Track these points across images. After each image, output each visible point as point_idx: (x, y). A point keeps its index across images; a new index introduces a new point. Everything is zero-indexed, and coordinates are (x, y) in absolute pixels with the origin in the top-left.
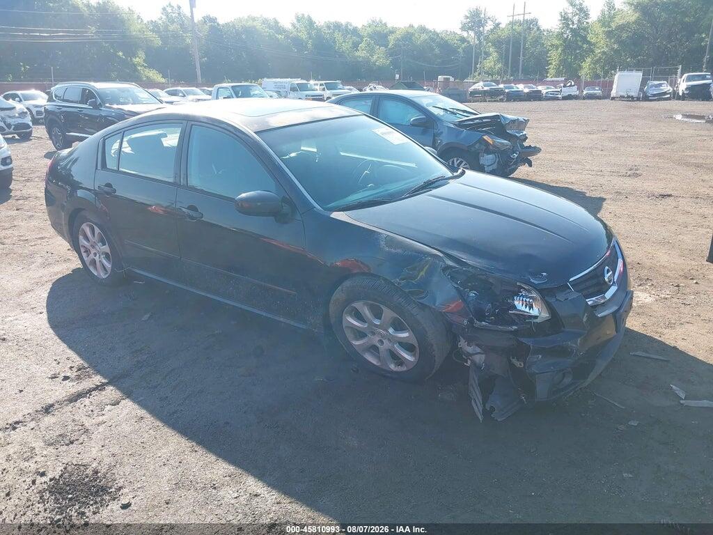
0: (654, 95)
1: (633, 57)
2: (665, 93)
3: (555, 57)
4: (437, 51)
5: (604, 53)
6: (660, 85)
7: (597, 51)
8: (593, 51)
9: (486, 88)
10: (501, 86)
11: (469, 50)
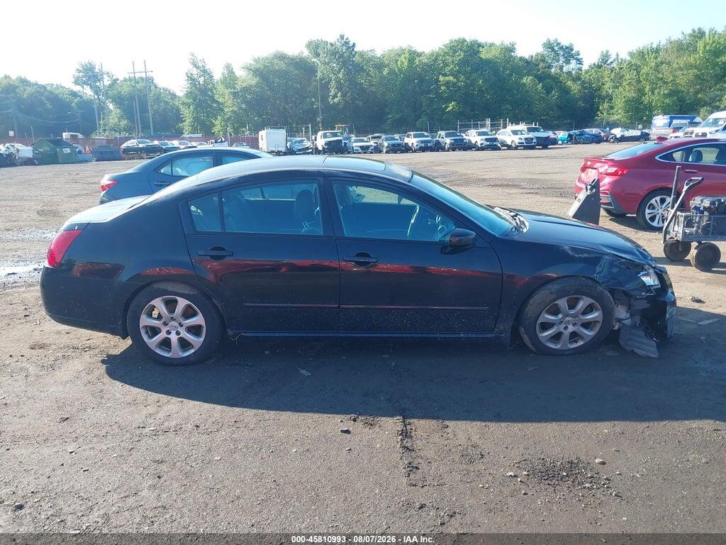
0: (300, 150)
1: (260, 115)
2: (308, 148)
3: (188, 114)
4: (49, 106)
5: (234, 112)
6: (302, 141)
7: (226, 110)
8: (223, 110)
9: (141, 146)
10: (156, 142)
11: (86, 105)
